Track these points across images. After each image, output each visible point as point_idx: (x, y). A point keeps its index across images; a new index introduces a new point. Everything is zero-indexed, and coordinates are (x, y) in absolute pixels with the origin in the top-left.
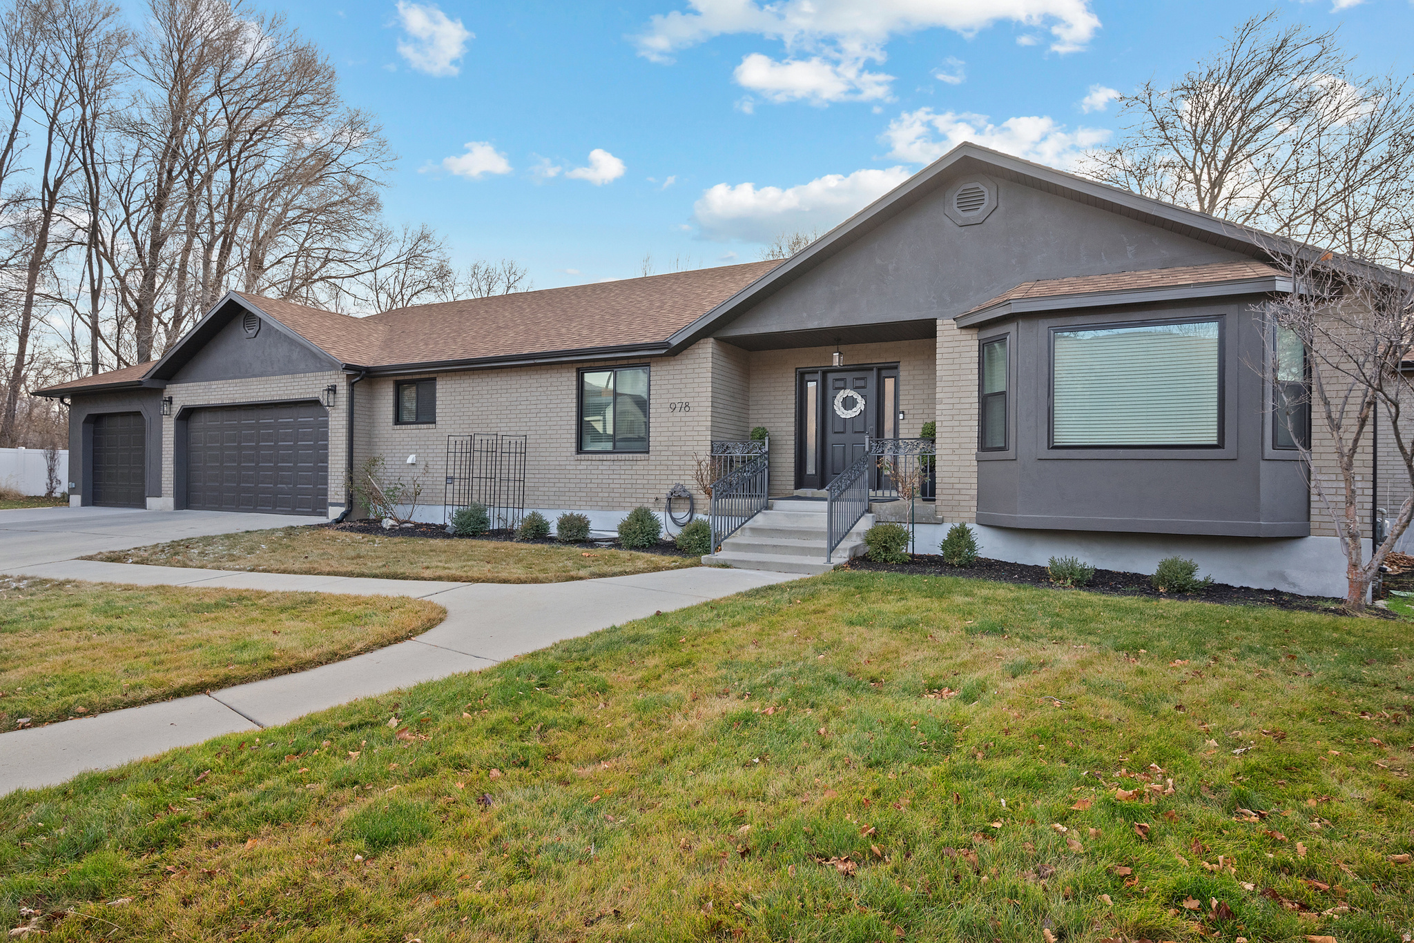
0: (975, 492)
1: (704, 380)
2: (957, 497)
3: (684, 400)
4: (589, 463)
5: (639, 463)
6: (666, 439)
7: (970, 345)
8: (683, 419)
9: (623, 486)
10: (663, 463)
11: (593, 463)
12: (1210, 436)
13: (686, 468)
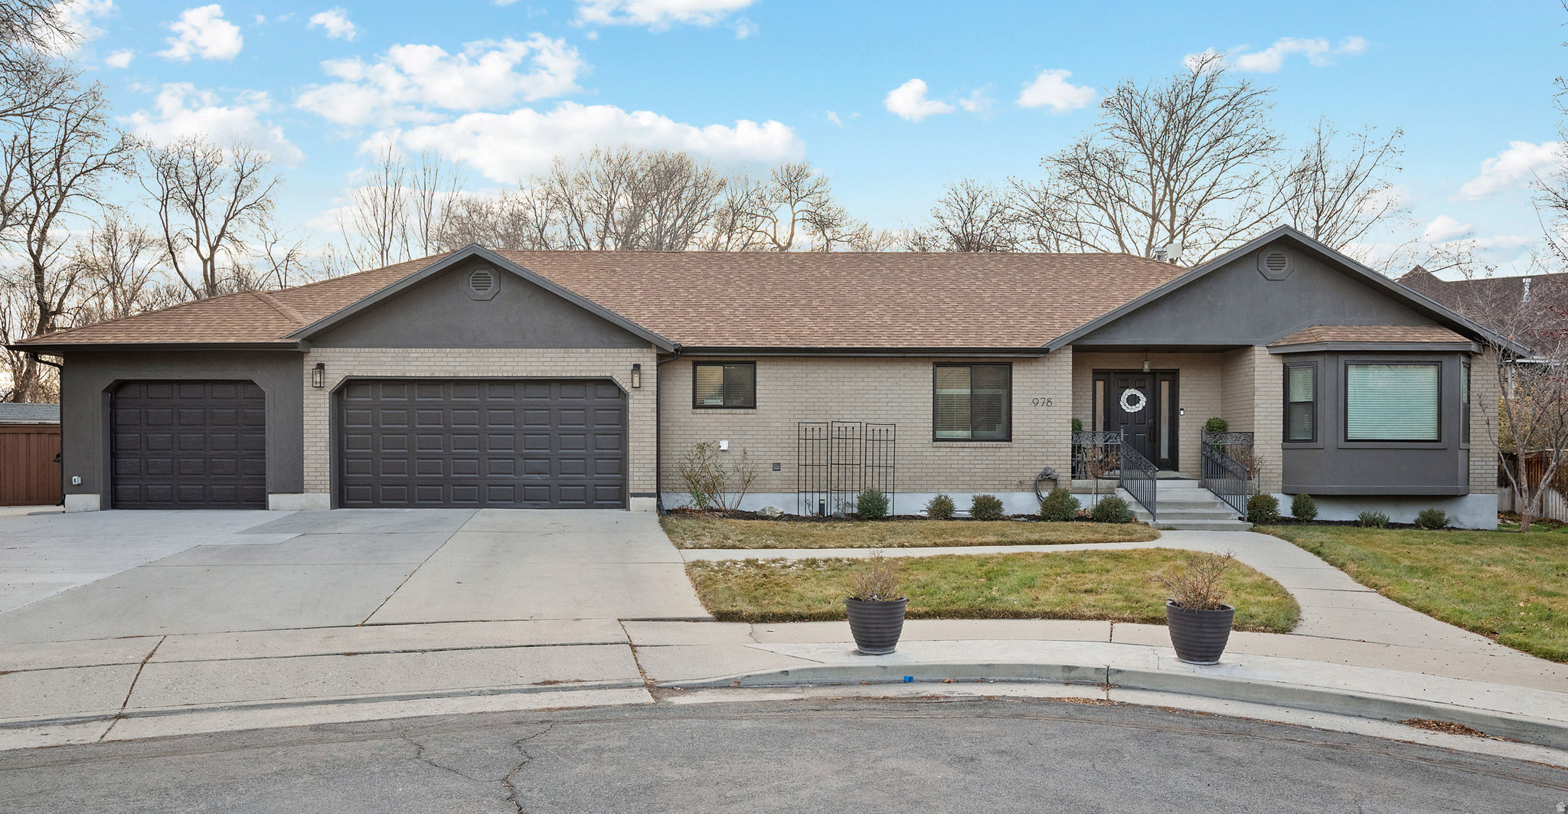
0: (1281, 471)
1: (1065, 380)
2: (1269, 475)
3: (1047, 397)
4: (949, 449)
5: (1001, 450)
6: (1029, 429)
7: (1276, 368)
8: (1046, 413)
9: (985, 470)
10: (1026, 450)
11: (953, 450)
12: (1432, 435)
13: (1049, 454)
